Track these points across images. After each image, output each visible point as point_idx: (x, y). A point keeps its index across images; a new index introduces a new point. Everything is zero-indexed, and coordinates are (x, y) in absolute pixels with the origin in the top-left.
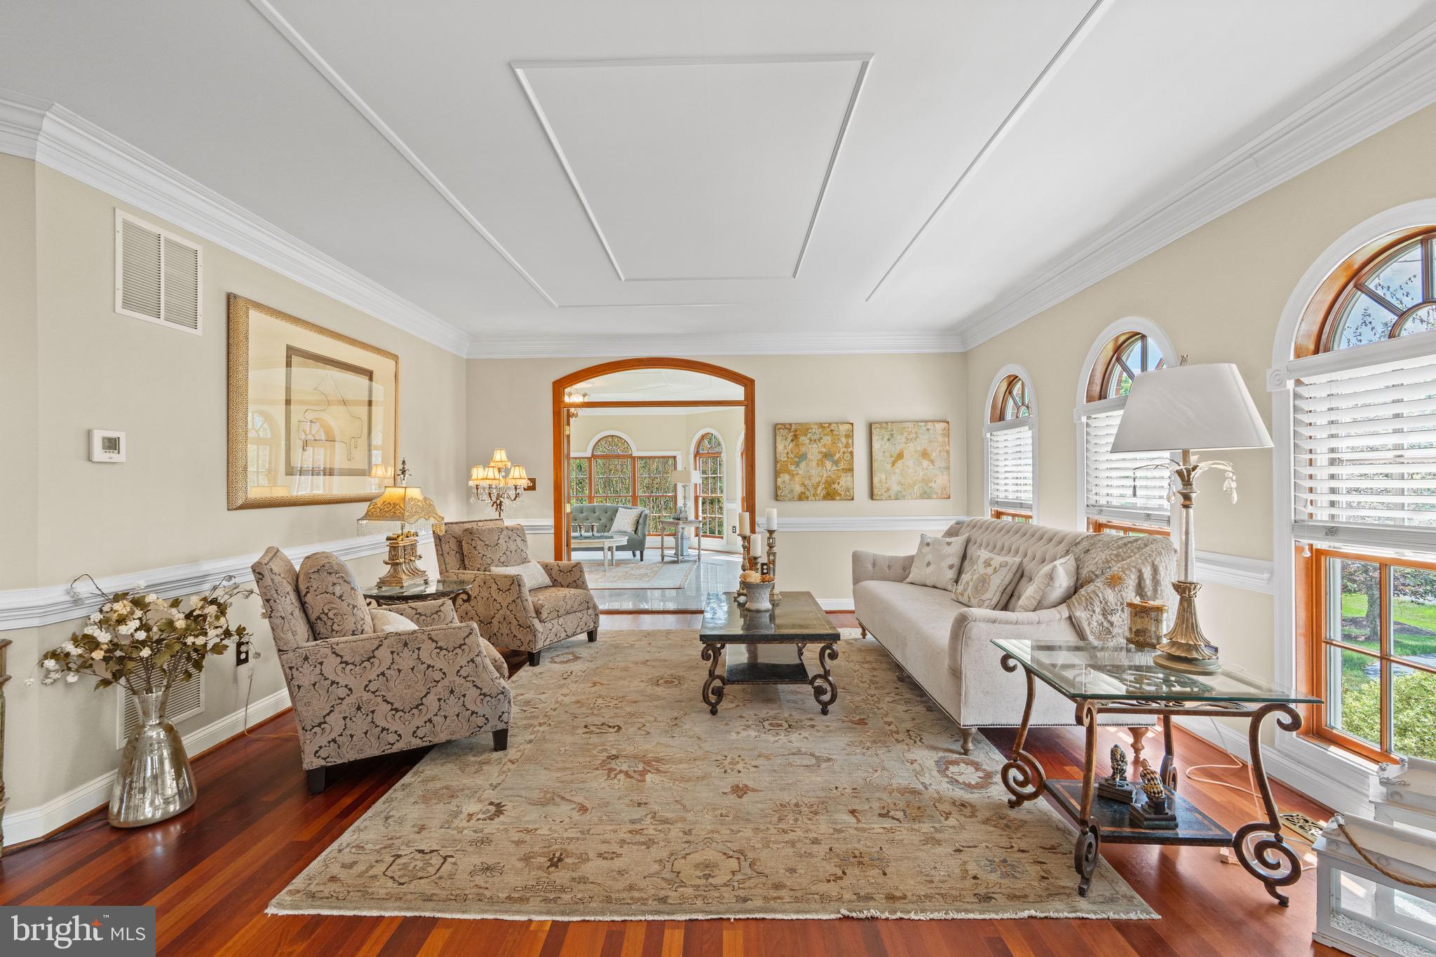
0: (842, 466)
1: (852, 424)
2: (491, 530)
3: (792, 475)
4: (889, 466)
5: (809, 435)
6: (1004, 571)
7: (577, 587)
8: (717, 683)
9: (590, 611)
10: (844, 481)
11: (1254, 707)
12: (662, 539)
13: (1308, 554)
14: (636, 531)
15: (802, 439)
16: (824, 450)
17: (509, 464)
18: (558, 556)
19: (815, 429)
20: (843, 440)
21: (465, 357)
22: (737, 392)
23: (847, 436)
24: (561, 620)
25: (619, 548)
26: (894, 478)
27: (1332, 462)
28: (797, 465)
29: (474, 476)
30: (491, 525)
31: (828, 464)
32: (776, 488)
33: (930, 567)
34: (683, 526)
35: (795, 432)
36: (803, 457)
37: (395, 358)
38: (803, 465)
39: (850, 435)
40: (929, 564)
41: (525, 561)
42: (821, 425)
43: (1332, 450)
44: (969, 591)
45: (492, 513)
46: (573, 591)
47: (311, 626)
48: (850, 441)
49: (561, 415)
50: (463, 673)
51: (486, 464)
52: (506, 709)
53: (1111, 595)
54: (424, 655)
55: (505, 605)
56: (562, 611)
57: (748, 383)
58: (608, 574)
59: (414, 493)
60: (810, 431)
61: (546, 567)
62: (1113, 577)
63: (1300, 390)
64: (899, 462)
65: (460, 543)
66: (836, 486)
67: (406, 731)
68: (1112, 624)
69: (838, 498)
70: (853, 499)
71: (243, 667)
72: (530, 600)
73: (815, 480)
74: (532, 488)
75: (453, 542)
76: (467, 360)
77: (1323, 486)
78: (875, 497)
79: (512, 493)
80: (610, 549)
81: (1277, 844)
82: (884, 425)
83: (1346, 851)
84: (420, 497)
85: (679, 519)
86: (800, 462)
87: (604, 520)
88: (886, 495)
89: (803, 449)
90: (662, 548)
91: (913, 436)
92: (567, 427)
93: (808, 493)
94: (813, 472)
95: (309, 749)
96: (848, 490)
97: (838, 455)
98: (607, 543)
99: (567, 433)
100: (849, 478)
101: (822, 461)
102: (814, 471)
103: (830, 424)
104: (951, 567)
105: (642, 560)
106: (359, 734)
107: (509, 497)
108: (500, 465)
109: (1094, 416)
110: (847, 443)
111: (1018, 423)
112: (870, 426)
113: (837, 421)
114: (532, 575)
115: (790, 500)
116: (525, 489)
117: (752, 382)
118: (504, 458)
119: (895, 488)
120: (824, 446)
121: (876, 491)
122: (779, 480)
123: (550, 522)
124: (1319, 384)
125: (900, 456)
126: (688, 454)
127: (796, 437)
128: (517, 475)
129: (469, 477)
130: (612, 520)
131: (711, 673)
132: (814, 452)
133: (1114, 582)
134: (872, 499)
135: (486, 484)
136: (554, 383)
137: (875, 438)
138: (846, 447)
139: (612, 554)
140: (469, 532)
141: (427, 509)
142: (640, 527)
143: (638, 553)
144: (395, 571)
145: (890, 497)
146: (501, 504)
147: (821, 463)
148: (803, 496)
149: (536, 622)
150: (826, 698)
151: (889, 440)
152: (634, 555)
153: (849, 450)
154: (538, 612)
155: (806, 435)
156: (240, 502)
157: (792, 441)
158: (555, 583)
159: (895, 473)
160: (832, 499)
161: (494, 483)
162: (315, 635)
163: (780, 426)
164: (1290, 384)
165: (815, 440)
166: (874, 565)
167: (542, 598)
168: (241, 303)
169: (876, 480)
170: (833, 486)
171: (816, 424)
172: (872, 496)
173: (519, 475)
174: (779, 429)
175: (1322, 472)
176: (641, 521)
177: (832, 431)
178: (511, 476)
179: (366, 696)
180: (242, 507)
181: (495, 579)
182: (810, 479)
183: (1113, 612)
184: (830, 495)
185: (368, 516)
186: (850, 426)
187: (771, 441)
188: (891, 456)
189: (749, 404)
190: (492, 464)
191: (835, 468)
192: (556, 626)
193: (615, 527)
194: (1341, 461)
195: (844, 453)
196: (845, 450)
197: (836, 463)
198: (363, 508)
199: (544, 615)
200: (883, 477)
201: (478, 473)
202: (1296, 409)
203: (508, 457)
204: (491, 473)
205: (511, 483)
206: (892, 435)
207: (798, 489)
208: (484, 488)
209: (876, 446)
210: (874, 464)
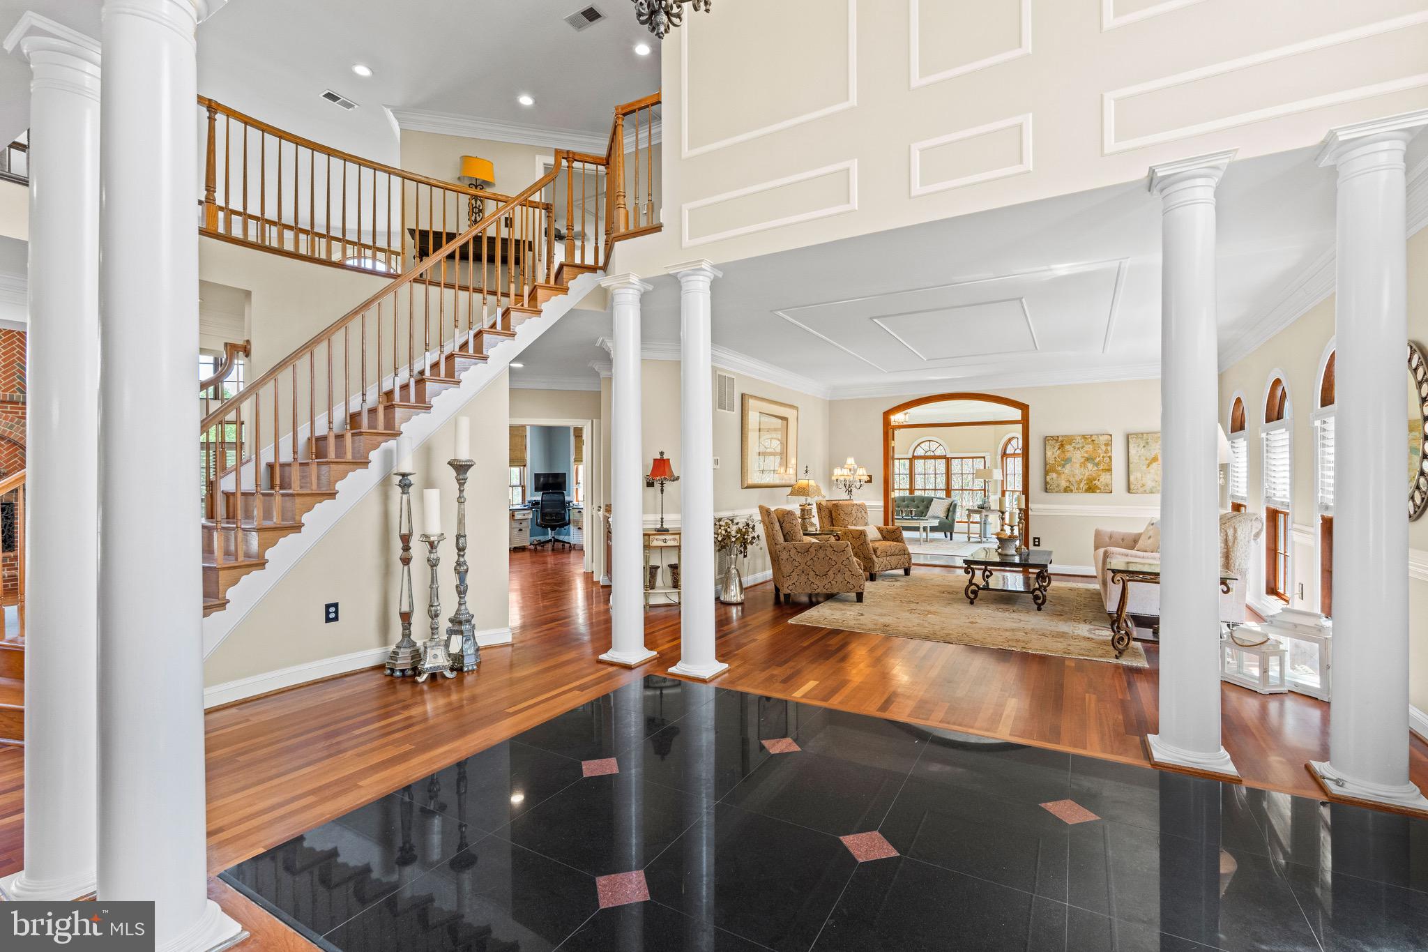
0: (1101, 467)
1: (1111, 435)
2: (847, 505)
3: (1059, 474)
4: (1145, 467)
5: (1073, 444)
7: (898, 541)
8: (973, 587)
9: (906, 556)
10: (1104, 478)
12: (969, 525)
14: (947, 517)
15: (1067, 447)
16: (1086, 455)
17: (856, 467)
18: (886, 523)
19: (1079, 439)
20: (1104, 448)
21: (828, 399)
22: (1016, 414)
23: (1106, 445)
24: (888, 558)
25: (933, 529)
26: (1149, 476)
28: (1063, 466)
29: (835, 474)
30: (846, 502)
31: (1090, 466)
32: (1046, 483)
33: (1151, 539)
34: (986, 513)
35: (1062, 442)
36: (1068, 460)
37: (797, 408)
38: (1068, 466)
39: (1109, 444)
40: (1150, 537)
41: (866, 524)
42: (1084, 437)
45: (845, 496)
46: (895, 543)
47: (784, 536)
48: (1109, 448)
49: (888, 431)
50: (844, 563)
51: (842, 467)
52: (862, 583)
54: (828, 553)
55: (856, 546)
56: (889, 553)
57: (1024, 408)
58: (922, 546)
59: (812, 483)
60: (1074, 441)
61: (879, 529)
64: (1154, 464)
65: (830, 512)
66: (1096, 482)
67: (821, 585)
69: (1098, 491)
70: (1111, 492)
71: (745, 559)
72: (871, 545)
73: (1077, 478)
74: (870, 481)
75: (827, 511)
76: (830, 401)
78: (1131, 491)
79: (858, 484)
80: (925, 529)
82: (1140, 435)
84: (814, 485)
85: (983, 508)
86: (1065, 464)
87: (921, 508)
88: (1141, 489)
89: (1068, 455)
90: (968, 533)
92: (892, 441)
93: (1072, 487)
94: (1077, 472)
95: (786, 585)
96: (1107, 485)
97: (1098, 459)
98: (922, 524)
99: (892, 445)
100: (1108, 477)
101: (1084, 464)
102: (1076, 470)
103: (1091, 436)
105: (951, 539)
106: (803, 583)
107: (856, 487)
108: (850, 467)
109: (1272, 433)
110: (1107, 449)
112: (1127, 437)
113: (1098, 433)
114: (872, 533)
115: (1057, 492)
116: (865, 482)
117: (1027, 406)
118: (853, 463)
119: (1150, 484)
120: (1086, 452)
121: (1132, 487)
122: (1048, 478)
123: (881, 503)
125: (1155, 459)
126: (996, 454)
127: (1062, 445)
128: (861, 473)
129: (831, 474)
130: (927, 508)
131: (970, 581)
132: (1077, 457)
134: (1129, 492)
135: (842, 478)
136: (884, 413)
137: (1132, 446)
138: (1105, 453)
139: (927, 534)
140: (836, 506)
141: (818, 492)
142: (950, 514)
143: (948, 534)
144: (804, 522)
145: (1145, 491)
146: (851, 491)
147: (1083, 465)
148: (1068, 489)
149: (874, 556)
150: (1040, 601)
151: (1144, 447)
152: (946, 536)
153: (1109, 455)
154: (875, 551)
155: (1070, 444)
156: (746, 485)
157: (1059, 448)
158: (885, 539)
159: (1149, 473)
160: (1093, 492)
161: (847, 478)
162: (786, 540)
163: (1048, 438)
164: (1319, 422)
165: (1078, 448)
166: (1111, 538)
167: (877, 544)
168: (747, 397)
169: (1132, 478)
170: (1094, 482)
171: (1079, 436)
172: (1129, 490)
173: (862, 473)
174: (1048, 440)
176: (951, 509)
177: (1093, 440)
178: (857, 474)
179: (806, 567)
180: (746, 488)
181: (851, 531)
182: (1073, 477)
184: (1091, 489)
185: (792, 494)
186: (1109, 437)
187: (1042, 448)
188: (1146, 459)
189: (1025, 422)
190: (846, 466)
191: (1096, 468)
192: (885, 560)
193: (930, 513)
195: (1103, 457)
196: (1105, 455)
197: (1097, 465)
198: (789, 489)
199: (878, 554)
200: (1140, 475)
201: (837, 472)
203: (856, 463)
204: (846, 472)
205: (857, 478)
206: (1147, 443)
207: (1064, 484)
208: (841, 481)
209: (1132, 451)
210: (1131, 466)
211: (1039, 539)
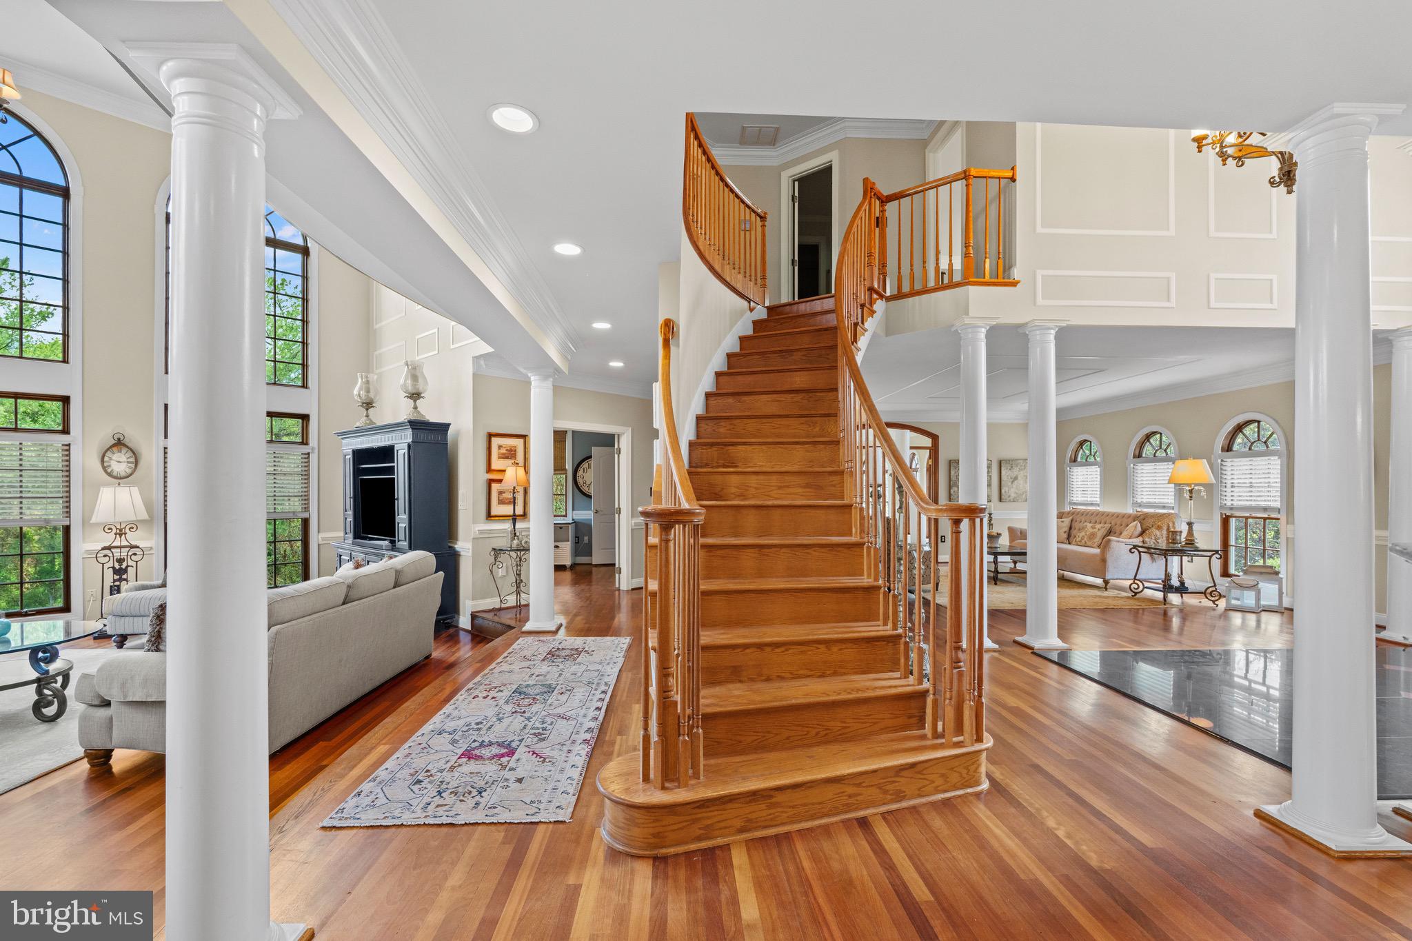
4: (1010, 484)
6: (1103, 530)
11: (1210, 554)
13: (1224, 516)
22: (927, 442)
26: (1012, 490)
27: (1232, 487)
32: (950, 494)
39: (989, 467)
43: (1232, 483)
44: (1085, 539)
48: (990, 470)
53: (1158, 533)
57: (935, 438)
62: (1158, 526)
63: (1223, 463)
64: (1015, 481)
68: (1158, 543)
70: (990, 501)
77: (1229, 494)
78: (1002, 500)
81: (1216, 590)
82: (1008, 462)
83: (1233, 585)
88: (1008, 499)
91: (1022, 468)
104: (1065, 532)
111: (1087, 463)
112: (1000, 462)
117: (937, 436)
119: (1013, 495)
121: (1003, 497)
122: (952, 491)
124: (1228, 463)
125: (1016, 478)
133: (1159, 528)
137: (1003, 468)
138: (988, 473)
145: (1010, 500)
151: (1010, 469)
157: (958, 469)
159: (1013, 488)
164: (1219, 461)
166: (1021, 533)
169: (1003, 491)
172: (1000, 500)
174: (951, 461)
175: (1229, 490)
183: (1159, 539)
187: (946, 468)
188: (1011, 478)
189: (935, 448)
194: (1234, 487)
200: (1007, 489)
202: (1221, 469)
206: (1012, 467)
209: (1003, 472)
210: (1003, 483)
211: (944, 536)
